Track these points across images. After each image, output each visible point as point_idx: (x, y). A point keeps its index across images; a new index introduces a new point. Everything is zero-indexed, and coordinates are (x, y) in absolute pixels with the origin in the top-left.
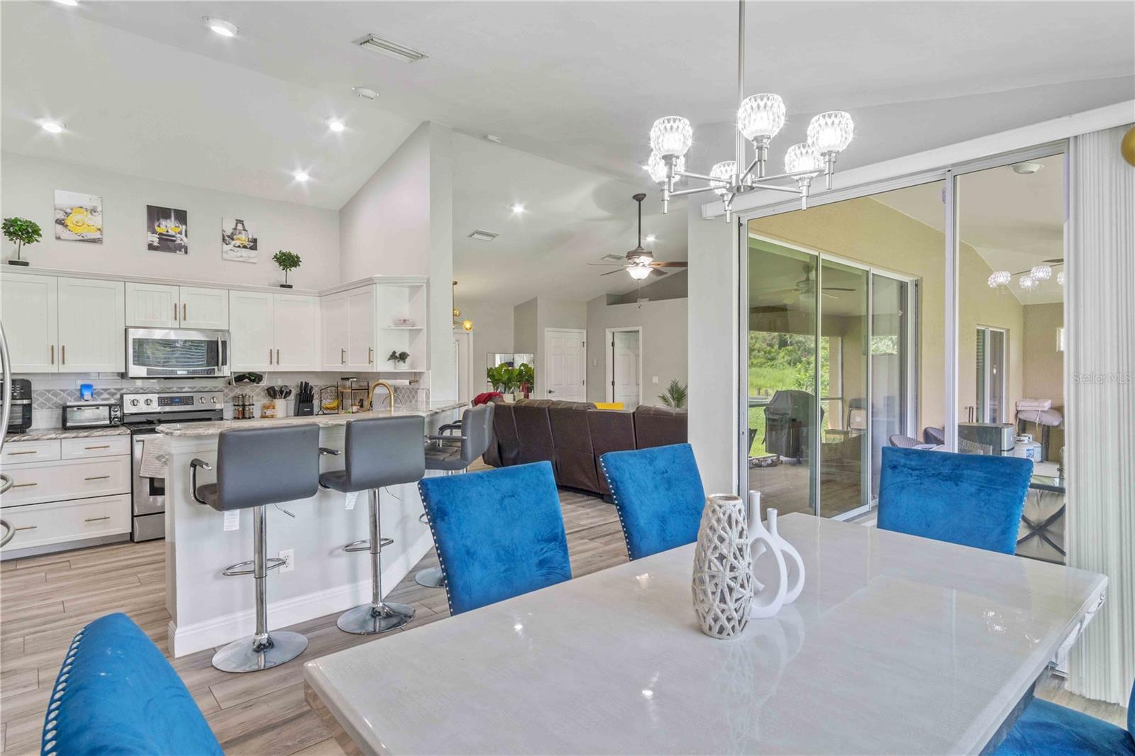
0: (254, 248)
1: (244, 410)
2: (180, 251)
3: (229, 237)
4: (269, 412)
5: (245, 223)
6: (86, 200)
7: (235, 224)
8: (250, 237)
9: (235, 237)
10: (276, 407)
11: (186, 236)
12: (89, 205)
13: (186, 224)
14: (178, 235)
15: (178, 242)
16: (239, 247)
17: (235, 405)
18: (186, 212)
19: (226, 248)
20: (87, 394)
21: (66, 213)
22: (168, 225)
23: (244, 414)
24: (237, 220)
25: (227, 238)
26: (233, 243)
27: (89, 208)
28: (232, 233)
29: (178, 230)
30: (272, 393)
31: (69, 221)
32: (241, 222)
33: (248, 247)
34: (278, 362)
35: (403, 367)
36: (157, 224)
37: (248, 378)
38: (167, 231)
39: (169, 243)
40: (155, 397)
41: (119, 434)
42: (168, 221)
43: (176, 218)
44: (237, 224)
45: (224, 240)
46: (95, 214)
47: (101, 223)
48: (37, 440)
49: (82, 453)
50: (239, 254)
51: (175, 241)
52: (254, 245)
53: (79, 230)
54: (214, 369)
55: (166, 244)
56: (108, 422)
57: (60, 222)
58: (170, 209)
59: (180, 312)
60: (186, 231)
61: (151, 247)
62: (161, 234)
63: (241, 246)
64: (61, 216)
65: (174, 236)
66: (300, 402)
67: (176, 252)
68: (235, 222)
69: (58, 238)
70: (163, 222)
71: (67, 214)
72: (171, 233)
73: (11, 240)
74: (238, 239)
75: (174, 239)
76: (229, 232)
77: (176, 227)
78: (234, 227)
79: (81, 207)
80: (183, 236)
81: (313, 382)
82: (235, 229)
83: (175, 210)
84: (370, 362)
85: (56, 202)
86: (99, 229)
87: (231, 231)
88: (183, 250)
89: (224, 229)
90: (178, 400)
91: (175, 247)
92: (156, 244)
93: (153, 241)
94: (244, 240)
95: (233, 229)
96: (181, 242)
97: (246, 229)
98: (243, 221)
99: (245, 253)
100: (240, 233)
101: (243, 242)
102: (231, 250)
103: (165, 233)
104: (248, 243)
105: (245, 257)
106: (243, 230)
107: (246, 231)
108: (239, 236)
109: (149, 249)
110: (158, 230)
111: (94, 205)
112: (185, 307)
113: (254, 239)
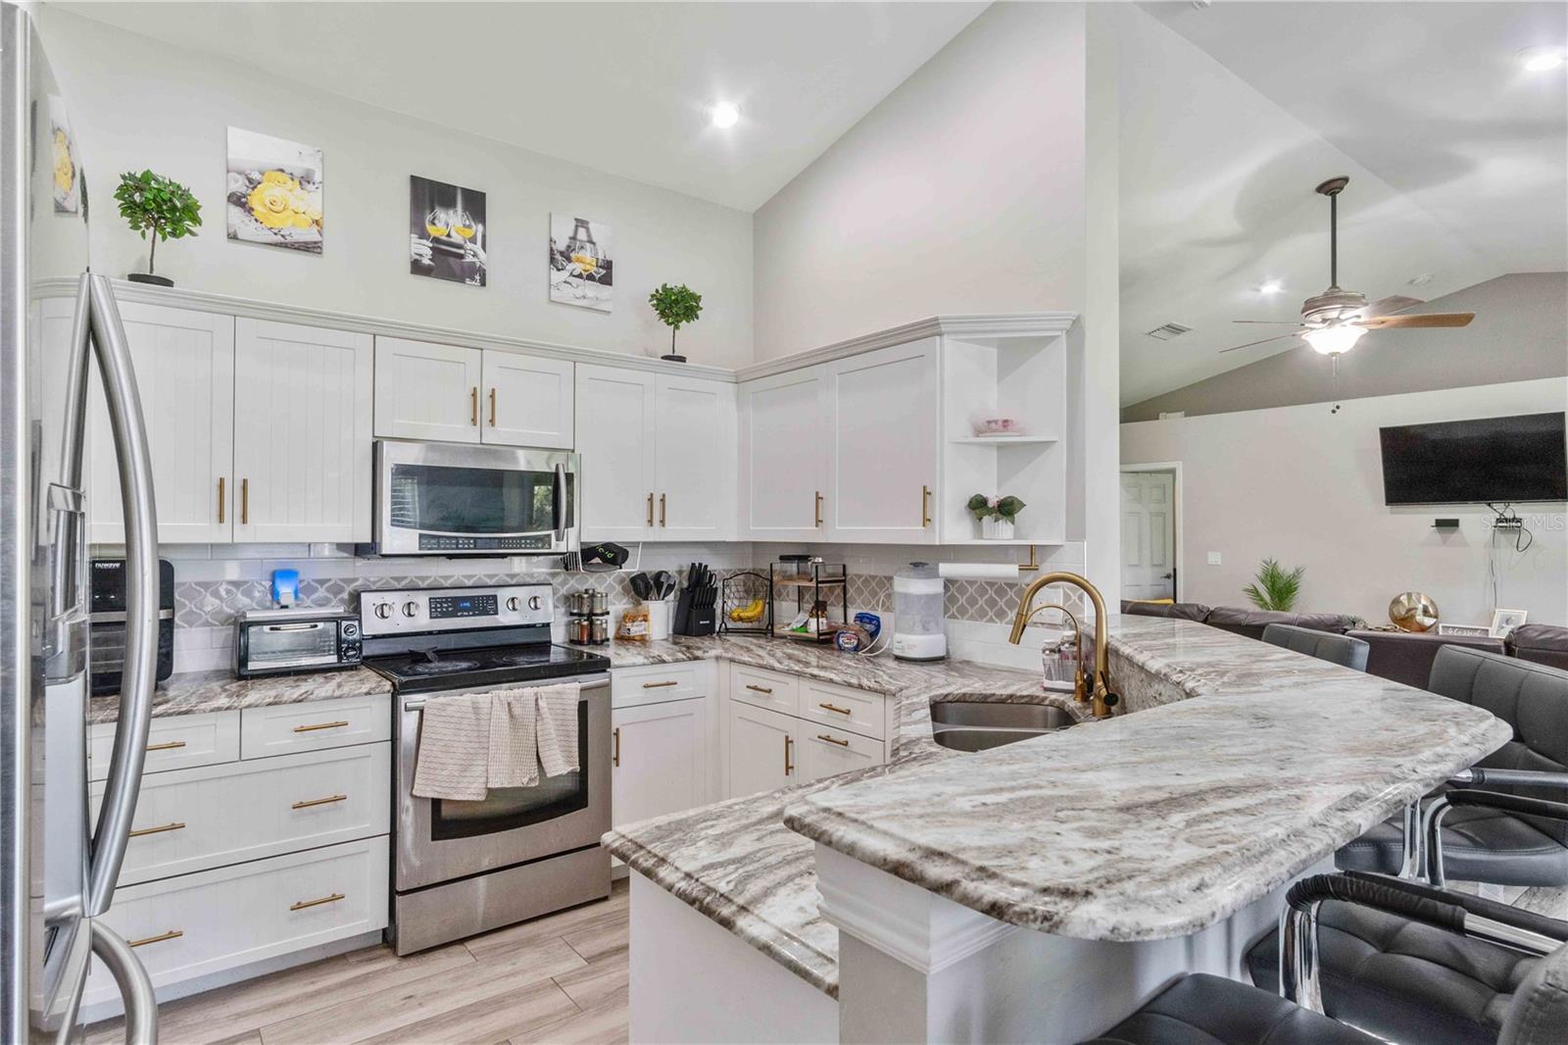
0: (606, 280)
1: (591, 623)
2: (473, 279)
3: (562, 254)
4: (636, 629)
5: (591, 226)
6: (293, 153)
7: (573, 229)
8: (601, 257)
9: (573, 255)
10: (650, 617)
11: (484, 247)
12: (298, 166)
13: (483, 222)
14: (469, 245)
15: (469, 259)
16: (580, 276)
17: (572, 614)
18: (483, 195)
19: (558, 277)
20: (286, 591)
21: (250, 181)
23: (591, 635)
24: (576, 220)
25: (558, 257)
26: (570, 267)
27: (298, 173)
28: (569, 247)
29: (469, 233)
30: (644, 587)
31: (255, 200)
32: (584, 224)
33: (597, 276)
34: (662, 522)
35: (1002, 533)
36: (429, 217)
37: (602, 557)
38: (449, 235)
39: (452, 260)
40: (422, 600)
41: (368, 693)
42: (451, 212)
43: (465, 208)
44: (577, 227)
45: (552, 260)
46: (310, 187)
47: (319, 207)
48: (186, 713)
49: (288, 742)
50: (579, 292)
51: (462, 257)
52: (605, 274)
53: (276, 221)
54: (549, 536)
55: (447, 264)
56: (332, 659)
57: (238, 200)
58: (455, 187)
59: (482, 406)
60: (484, 236)
61: (417, 268)
62: (436, 240)
63: (585, 274)
64: (239, 186)
65: (460, 247)
66: (691, 606)
67: (463, 282)
68: (574, 223)
69: (234, 235)
70: (442, 215)
71: (253, 184)
72: (456, 238)
73: (136, 227)
74: (579, 260)
75: (462, 252)
76: (561, 245)
77: (465, 226)
78: (571, 234)
79: (282, 171)
80: (478, 248)
81: (716, 565)
82: (574, 238)
83: (464, 190)
84: (926, 520)
85: (230, 156)
86: (317, 222)
87: (567, 242)
88: (478, 277)
89: (554, 237)
90: (468, 604)
91: (463, 270)
92: (426, 261)
93: (421, 255)
94: (589, 264)
95: (570, 238)
96: (475, 260)
97: (594, 240)
98: (587, 223)
99: (592, 289)
100: (582, 247)
101: (588, 267)
102: (565, 282)
103: (444, 238)
104: (595, 269)
105: (591, 298)
106: (588, 242)
107: (594, 243)
108: (581, 254)
109: (413, 272)
110: (431, 230)
111: (304, 165)
112: (493, 397)
113: (607, 262)
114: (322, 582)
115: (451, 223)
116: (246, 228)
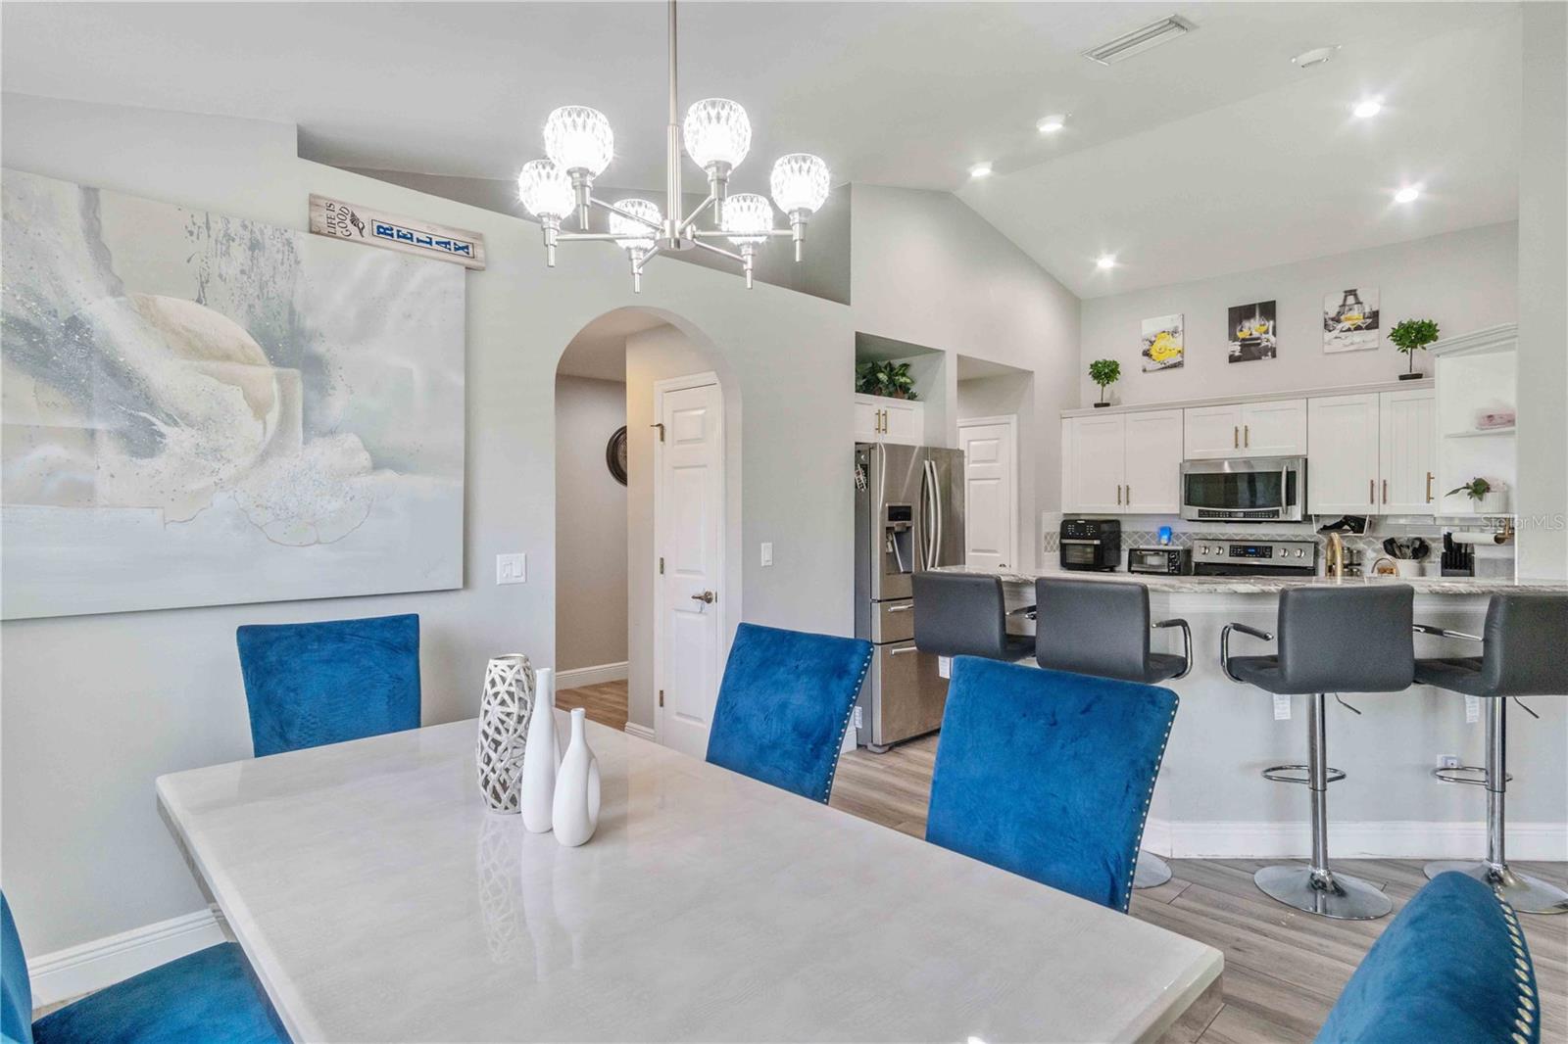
0: (1372, 326)
2: (1267, 355)
5: (1358, 292)
6: (1168, 322)
7: (1342, 298)
8: (1367, 310)
9: (1342, 317)
11: (1274, 334)
12: (1169, 327)
13: (1275, 319)
14: (1264, 336)
15: (1264, 344)
16: (1349, 330)
19: (1328, 336)
22: (1252, 326)
24: (1346, 292)
25: (1330, 322)
26: (1340, 326)
27: (1171, 330)
28: (1339, 313)
29: (1264, 328)
31: (1153, 352)
32: (1353, 292)
33: (1365, 326)
34: (1385, 501)
36: (1239, 328)
38: (1251, 334)
39: (1253, 348)
40: (1227, 546)
42: (1252, 321)
43: (1261, 315)
44: (1346, 297)
45: (1326, 326)
46: (1177, 335)
47: (1181, 344)
50: (1348, 342)
51: (1259, 344)
52: (1373, 322)
53: (1162, 358)
54: (1277, 511)
55: (1251, 351)
57: (1146, 354)
58: (1255, 305)
59: (1241, 437)
60: (1274, 328)
61: (1233, 359)
62: (1243, 340)
63: (1352, 328)
64: (1146, 347)
65: (1258, 339)
67: (1260, 358)
68: (1343, 294)
69: (1144, 371)
70: (1246, 324)
71: (1152, 343)
72: (1256, 334)
73: (1097, 383)
74: (1347, 319)
75: (1259, 341)
76: (1333, 314)
77: (1261, 325)
78: (1341, 303)
79: (1164, 332)
80: (1270, 336)
82: (1344, 305)
83: (1260, 304)
85: (1140, 333)
86: (1180, 351)
87: (1337, 309)
88: (1270, 354)
89: (1327, 310)
90: (1253, 551)
91: (1260, 352)
92: (1237, 354)
93: (1234, 351)
94: (1357, 319)
95: (1340, 306)
96: (1267, 344)
97: (1361, 300)
98: (1355, 290)
99: (1358, 337)
100: (1351, 310)
101: (1356, 321)
102: (1336, 338)
103: (1248, 337)
104: (1364, 320)
105: (1359, 343)
106: (1356, 303)
107: (1361, 303)
108: (1349, 315)
109: (1230, 362)
110: (1240, 335)
111: (1175, 325)
112: (1246, 430)
113: (1374, 312)
114: (1184, 534)
115: (1253, 327)
116: (1152, 365)
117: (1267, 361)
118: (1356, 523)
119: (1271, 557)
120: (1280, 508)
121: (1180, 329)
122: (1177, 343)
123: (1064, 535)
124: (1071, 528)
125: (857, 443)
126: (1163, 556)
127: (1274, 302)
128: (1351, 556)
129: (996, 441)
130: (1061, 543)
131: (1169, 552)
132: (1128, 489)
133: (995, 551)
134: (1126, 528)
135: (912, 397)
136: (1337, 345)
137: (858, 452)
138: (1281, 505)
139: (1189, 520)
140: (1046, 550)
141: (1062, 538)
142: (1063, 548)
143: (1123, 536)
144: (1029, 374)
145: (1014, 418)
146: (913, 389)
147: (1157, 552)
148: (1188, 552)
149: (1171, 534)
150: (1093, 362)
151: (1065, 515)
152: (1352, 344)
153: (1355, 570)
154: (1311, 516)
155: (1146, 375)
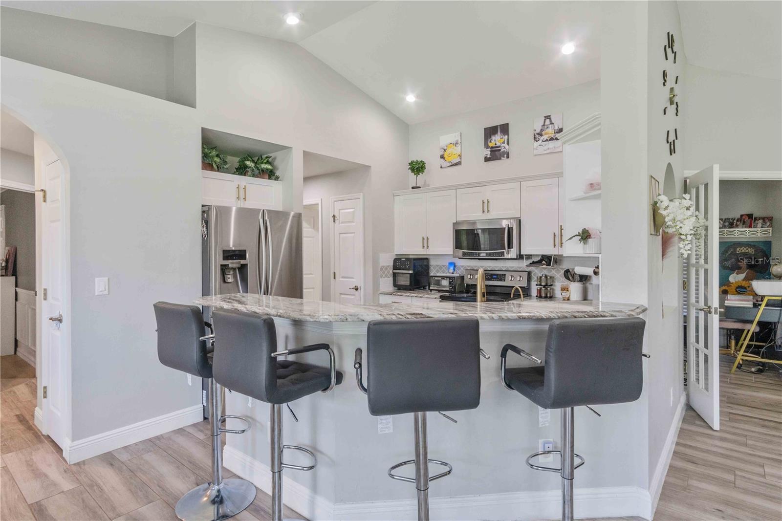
2: (504, 157)
3: (538, 134)
4: (566, 295)
6: (452, 137)
7: (543, 121)
8: (556, 128)
9: (543, 133)
11: (508, 144)
12: (453, 140)
13: (508, 135)
14: (503, 145)
16: (547, 140)
17: (537, 284)
19: (536, 144)
20: (451, 269)
22: (496, 139)
24: (545, 117)
25: (537, 136)
26: (542, 138)
27: (455, 142)
28: (541, 130)
29: (502, 140)
30: (567, 275)
31: (445, 156)
32: (548, 117)
33: (555, 138)
35: (589, 250)
36: (489, 140)
38: (496, 144)
39: (497, 153)
42: (496, 135)
43: (501, 132)
44: (545, 120)
45: (535, 138)
46: (457, 145)
47: (460, 150)
50: (546, 148)
51: (500, 150)
53: (450, 159)
54: (504, 252)
55: (495, 154)
57: (442, 157)
58: (497, 126)
59: (486, 206)
60: (508, 140)
61: (487, 160)
62: (492, 147)
63: (549, 139)
64: (442, 153)
65: (499, 147)
67: (501, 159)
68: (544, 118)
69: (441, 167)
70: (493, 138)
71: (445, 150)
72: (498, 144)
74: (546, 134)
75: (500, 148)
76: (538, 131)
77: (501, 138)
78: (542, 124)
79: (451, 143)
80: (506, 145)
82: (544, 125)
83: (500, 125)
85: (439, 146)
86: (459, 155)
87: (540, 128)
88: (505, 156)
89: (535, 129)
90: (496, 277)
91: (500, 155)
92: (489, 156)
93: (487, 155)
94: (551, 134)
95: (542, 126)
96: (504, 150)
97: (553, 122)
98: (550, 116)
99: (551, 144)
100: (547, 128)
101: (550, 135)
102: (540, 145)
103: (494, 146)
104: (554, 135)
105: (552, 148)
106: (551, 124)
107: (553, 124)
108: (547, 131)
109: (485, 161)
110: (490, 145)
111: (456, 139)
112: (488, 202)
113: (560, 129)
114: (462, 266)
116: (445, 164)
117: (503, 162)
118: (547, 260)
119: (504, 281)
120: (504, 250)
121: (459, 142)
122: (457, 150)
123: (395, 268)
124: (398, 263)
125: (203, 206)
126: (446, 280)
127: (508, 124)
128: (547, 280)
129: (352, 210)
130: (393, 273)
131: (450, 278)
132: (428, 239)
133: (353, 278)
134: (433, 263)
135: (277, 178)
136: (541, 150)
137: (203, 212)
138: (505, 249)
139: (459, 258)
140: (381, 276)
141: (394, 269)
142: (395, 275)
143: (431, 268)
144: (367, 168)
145: (361, 196)
146: (277, 173)
147: (443, 278)
148: (462, 278)
149: (455, 266)
150: (410, 162)
151: (397, 255)
152: (548, 149)
153: (549, 289)
154: (523, 255)
155: (442, 169)
